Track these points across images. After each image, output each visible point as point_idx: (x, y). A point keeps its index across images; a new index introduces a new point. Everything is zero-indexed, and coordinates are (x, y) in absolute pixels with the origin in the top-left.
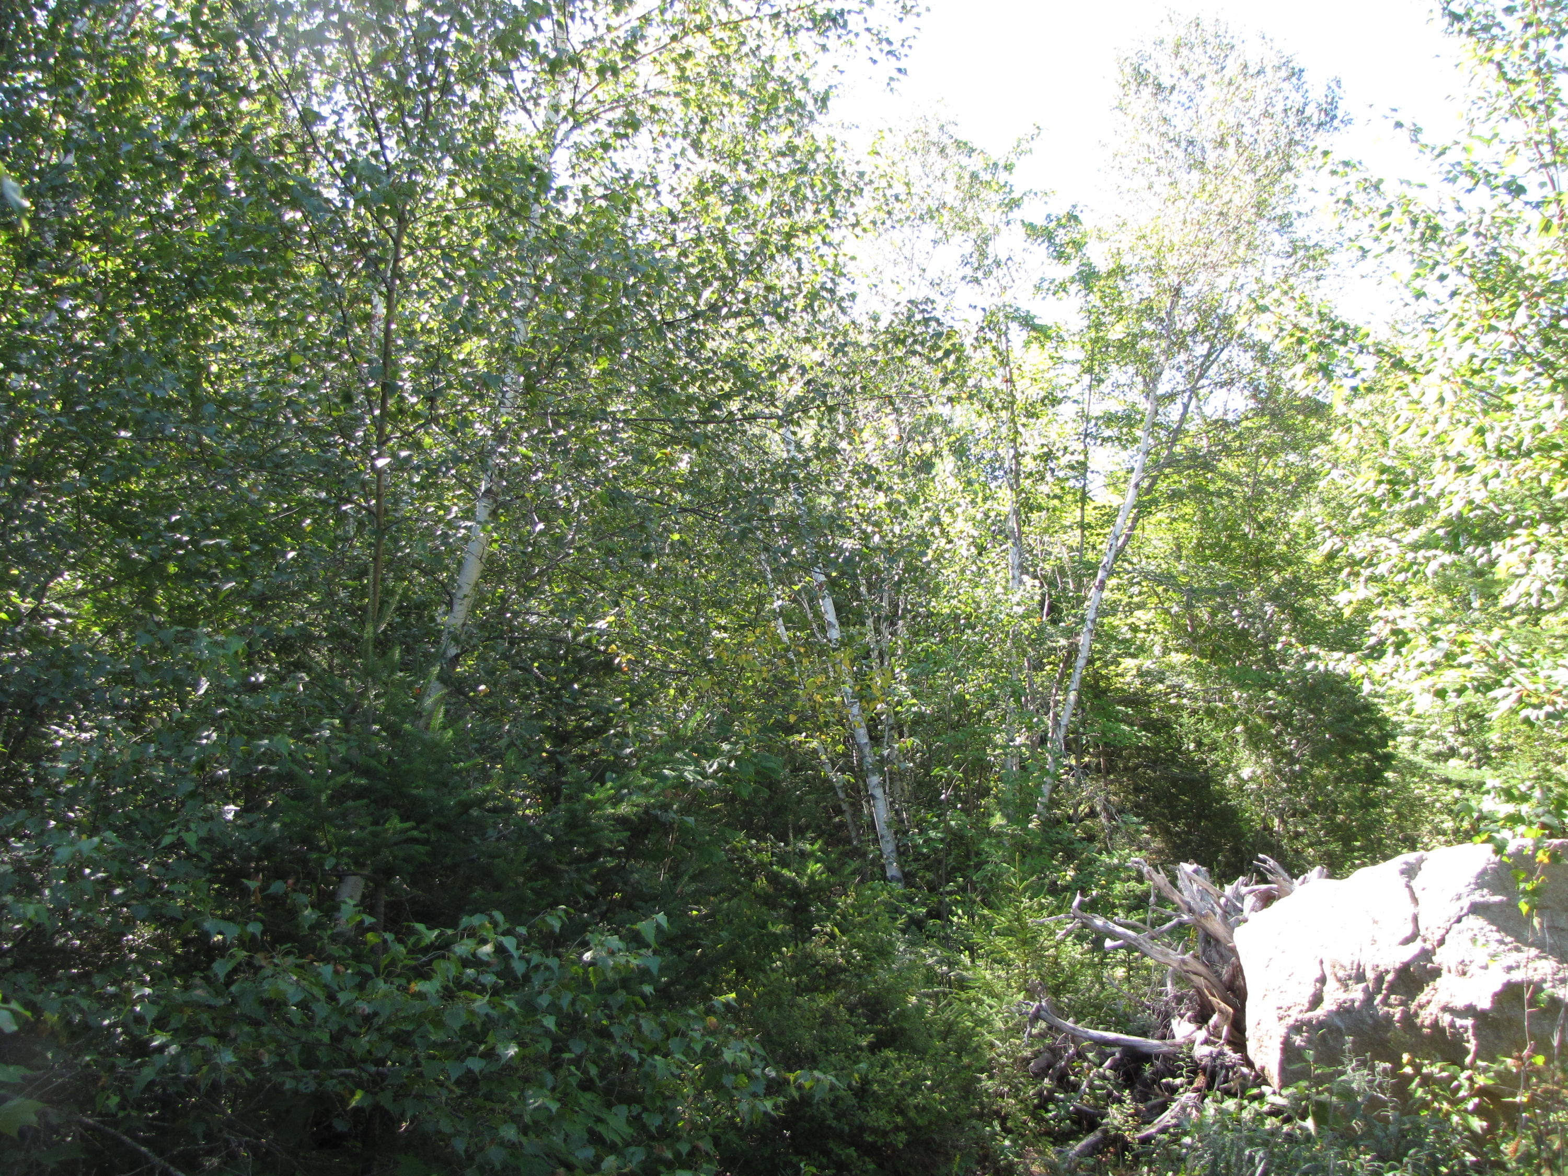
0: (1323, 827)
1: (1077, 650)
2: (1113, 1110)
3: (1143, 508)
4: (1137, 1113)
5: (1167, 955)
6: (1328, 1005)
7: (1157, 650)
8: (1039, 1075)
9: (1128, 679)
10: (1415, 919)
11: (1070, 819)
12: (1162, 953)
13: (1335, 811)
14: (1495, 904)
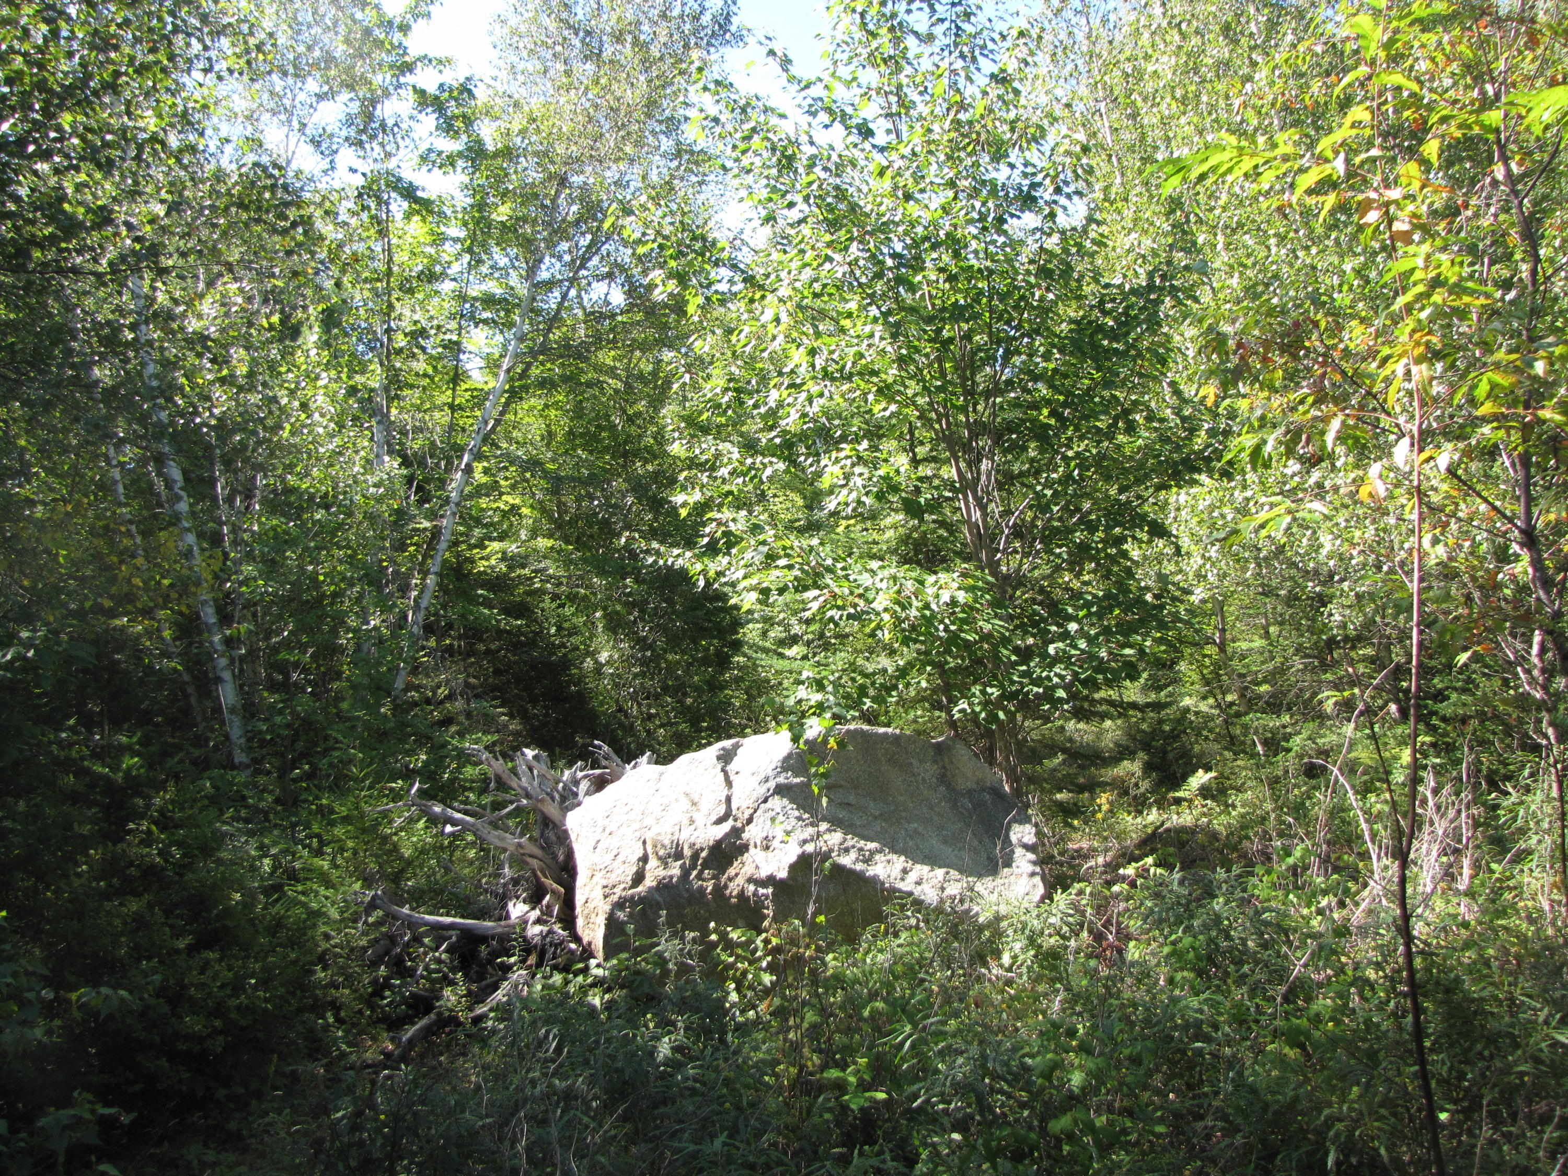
0: (673, 709)
1: (440, 532)
2: (447, 992)
3: (514, 394)
4: (470, 993)
5: (504, 839)
6: (650, 881)
7: (523, 535)
8: (374, 964)
9: (493, 562)
10: (728, 800)
11: (428, 701)
12: (499, 837)
13: (685, 695)
14: (797, 784)
